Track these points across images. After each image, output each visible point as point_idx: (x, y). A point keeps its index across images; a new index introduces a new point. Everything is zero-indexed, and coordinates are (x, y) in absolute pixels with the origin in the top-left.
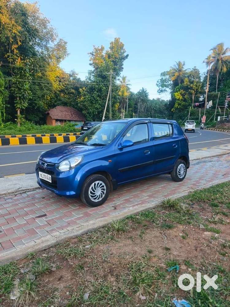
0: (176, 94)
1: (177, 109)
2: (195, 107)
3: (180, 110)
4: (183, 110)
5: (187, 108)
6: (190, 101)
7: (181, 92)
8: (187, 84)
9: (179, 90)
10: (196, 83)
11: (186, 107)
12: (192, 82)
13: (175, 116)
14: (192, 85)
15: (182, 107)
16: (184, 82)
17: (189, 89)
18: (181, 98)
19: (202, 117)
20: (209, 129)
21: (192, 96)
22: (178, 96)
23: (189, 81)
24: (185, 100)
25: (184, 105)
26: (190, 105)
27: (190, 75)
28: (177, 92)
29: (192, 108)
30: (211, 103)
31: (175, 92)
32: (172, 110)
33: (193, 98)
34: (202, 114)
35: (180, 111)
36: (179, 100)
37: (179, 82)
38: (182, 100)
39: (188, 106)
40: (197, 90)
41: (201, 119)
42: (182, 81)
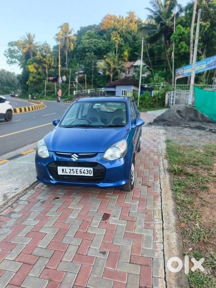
0: (30, 67)
1: (32, 82)
2: (49, 81)
3: (35, 83)
4: (38, 83)
5: (42, 82)
6: (44, 75)
7: (34, 65)
8: (40, 58)
9: (32, 63)
10: (48, 58)
11: (40, 81)
12: (44, 57)
13: (30, 89)
14: (44, 59)
15: (37, 80)
16: (36, 55)
17: (42, 63)
18: (35, 71)
19: (58, 90)
20: (67, 102)
21: (46, 71)
22: (31, 68)
23: (41, 55)
24: (39, 74)
25: (38, 79)
26: (44, 79)
27: (42, 49)
28: (30, 64)
29: (47, 82)
30: (64, 78)
31: (28, 65)
32: (27, 83)
33: (47, 72)
34: (58, 88)
35: (35, 85)
36: (32, 73)
37: (31, 54)
38: (36, 73)
39: (43, 80)
40: (50, 64)
41: (57, 93)
42: (34, 54)
